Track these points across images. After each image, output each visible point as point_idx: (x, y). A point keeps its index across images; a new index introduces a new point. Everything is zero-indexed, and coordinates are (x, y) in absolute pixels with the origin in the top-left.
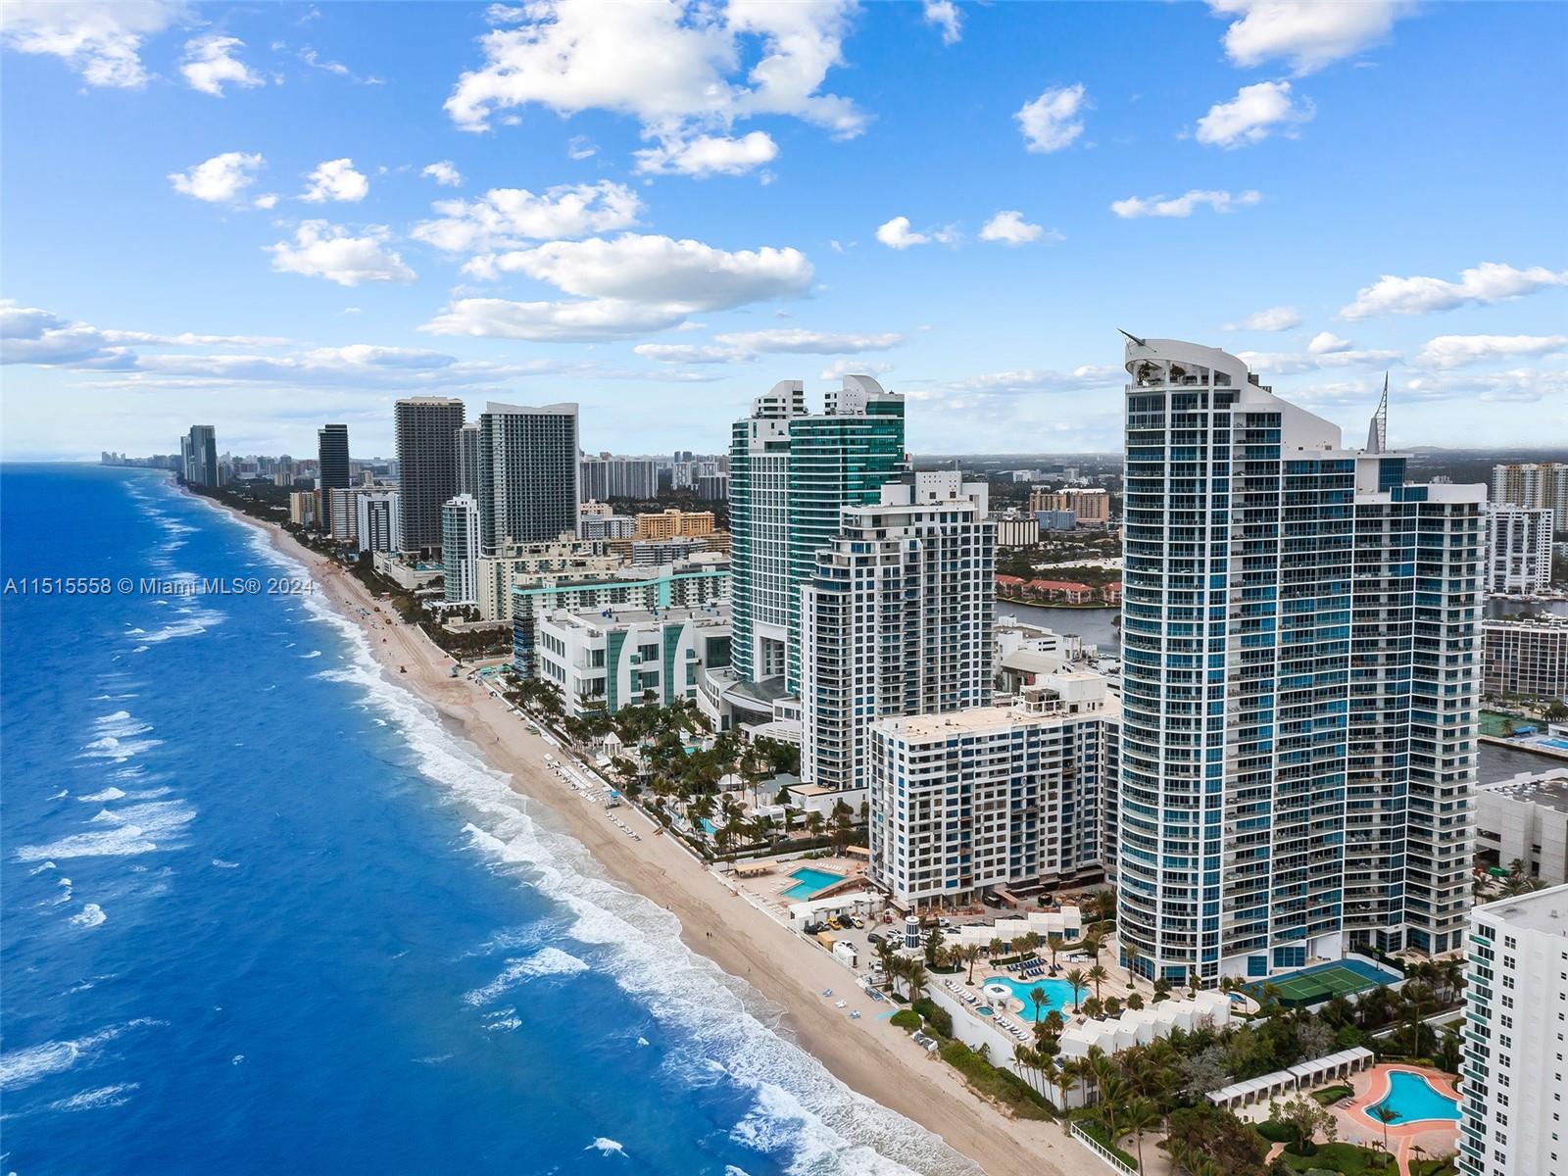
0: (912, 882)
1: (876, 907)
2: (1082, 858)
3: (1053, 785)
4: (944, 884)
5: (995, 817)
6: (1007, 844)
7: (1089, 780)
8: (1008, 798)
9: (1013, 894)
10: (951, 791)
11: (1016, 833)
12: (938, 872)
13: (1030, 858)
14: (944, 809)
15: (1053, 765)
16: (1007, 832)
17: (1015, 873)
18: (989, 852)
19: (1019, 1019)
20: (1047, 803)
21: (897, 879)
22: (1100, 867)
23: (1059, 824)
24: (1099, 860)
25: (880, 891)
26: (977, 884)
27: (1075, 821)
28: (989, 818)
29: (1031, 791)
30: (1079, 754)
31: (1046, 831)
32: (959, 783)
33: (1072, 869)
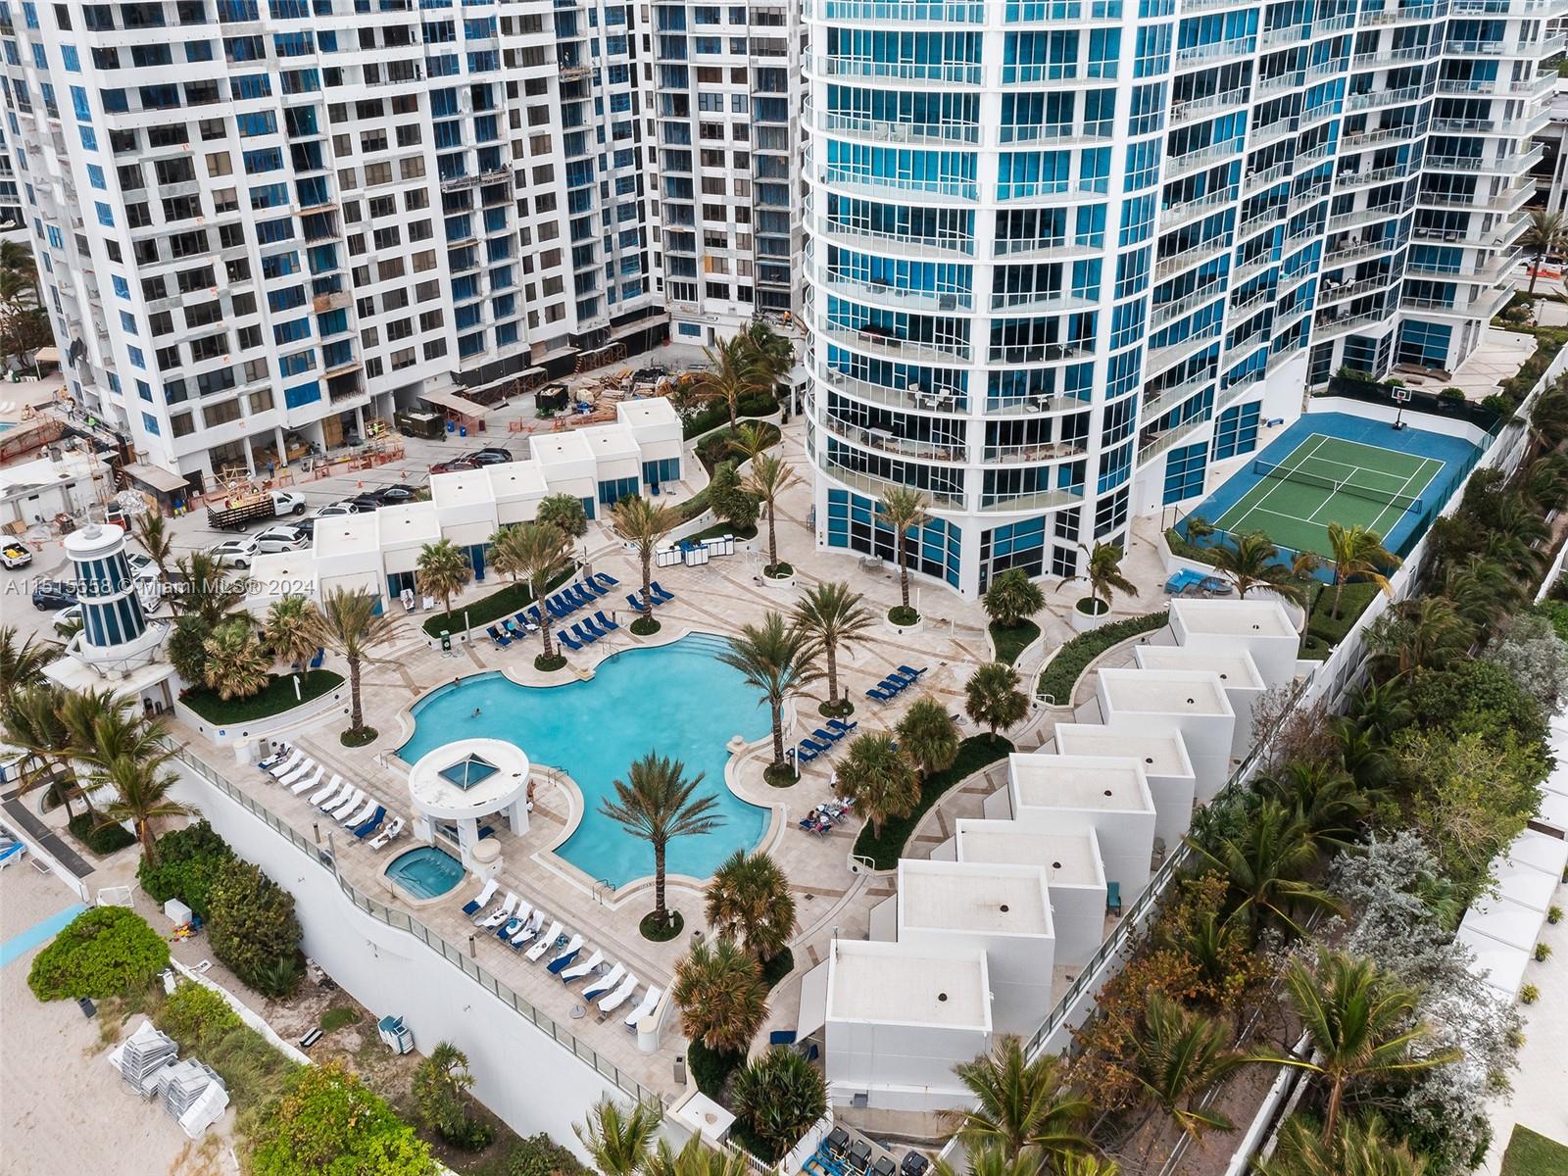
0: (180, 407)
1: (85, 494)
2: (619, 293)
3: (538, 115)
4: (280, 399)
5: (400, 202)
6: (442, 274)
7: (619, 102)
8: (428, 149)
9: (473, 398)
10: (254, 124)
11: (461, 242)
12: (256, 370)
13: (503, 305)
14: (242, 182)
15: (534, 56)
16: (438, 243)
17: (470, 345)
18: (397, 299)
20: (529, 162)
21: (136, 406)
22: (659, 311)
23: (561, 215)
24: (654, 297)
25: (98, 447)
26: (372, 387)
27: (596, 204)
28: (382, 206)
29: (486, 127)
30: (592, 33)
31: (534, 234)
32: (277, 101)
33: (601, 319)
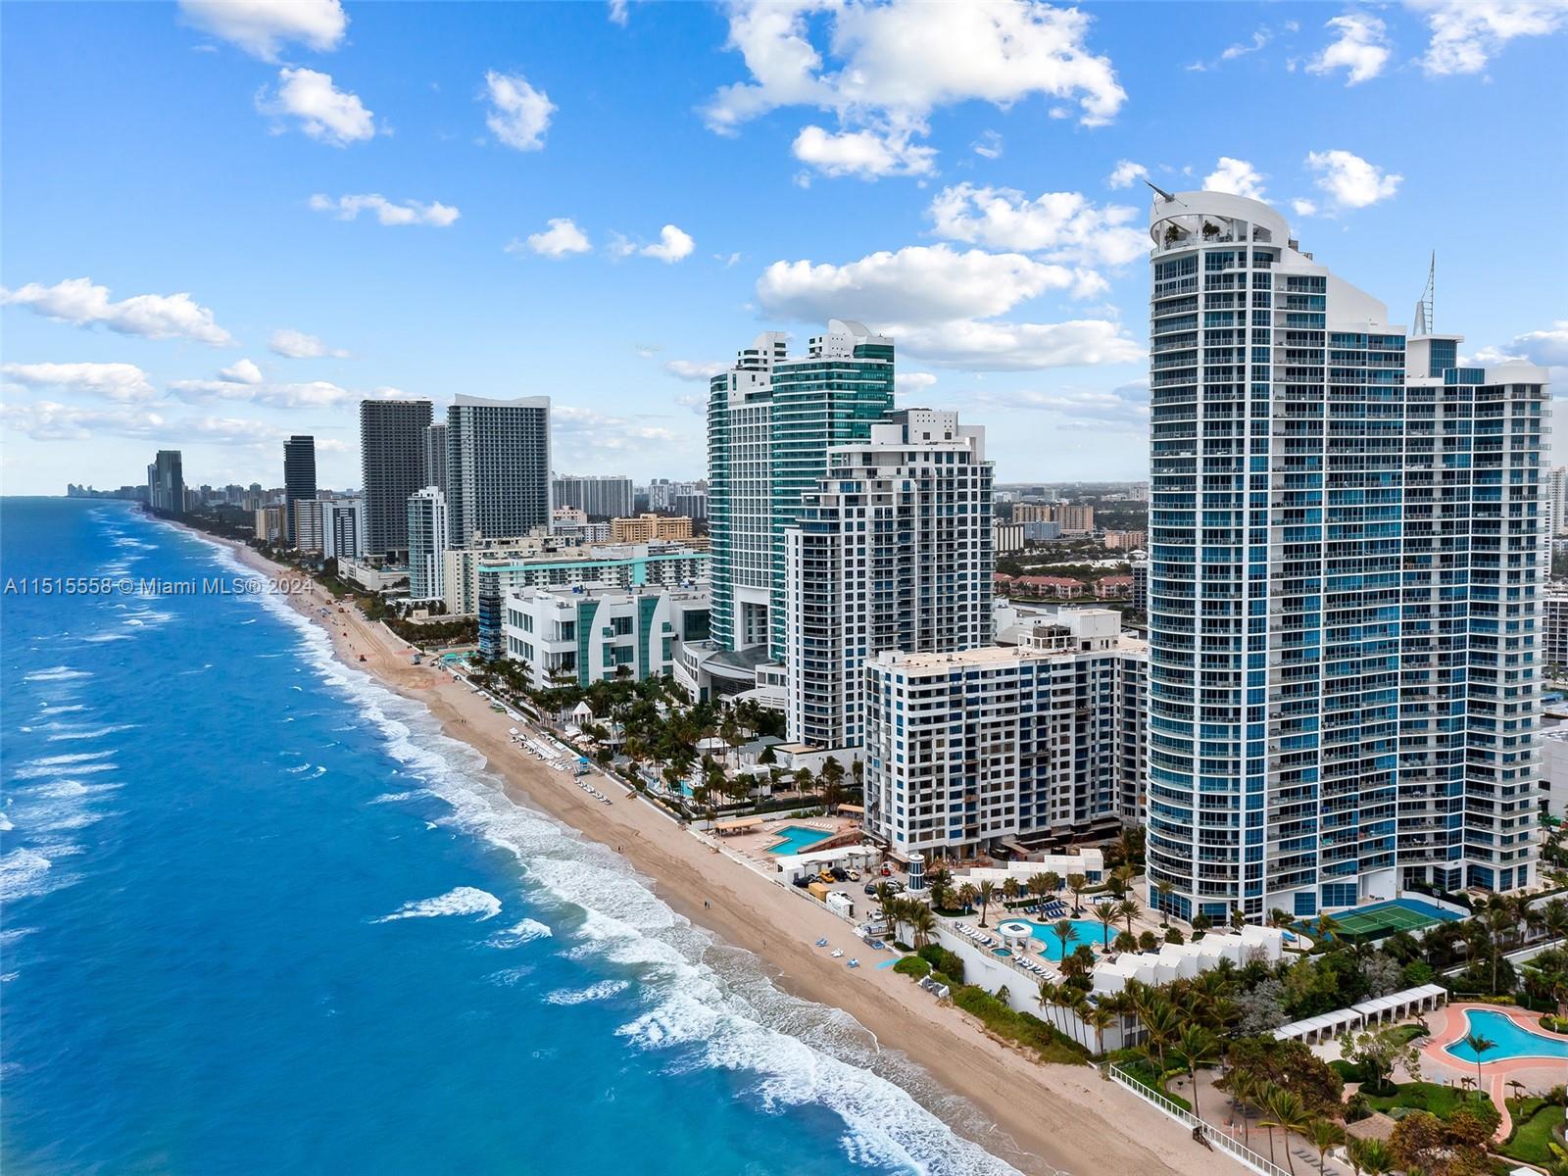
0: (913, 831)
1: (873, 860)
2: (1097, 809)
3: (1065, 728)
4: (947, 834)
5: (1003, 761)
6: (1016, 791)
7: (1103, 723)
8: (1017, 740)
9: (1024, 846)
10: (955, 730)
11: (1026, 779)
12: (941, 821)
13: (1041, 808)
14: (947, 750)
15: (1066, 705)
16: (1016, 779)
17: (1025, 824)
18: (997, 800)
19: (1042, 959)
20: (1059, 747)
21: (895, 828)
22: (1117, 820)
23: (1071, 771)
24: (1115, 812)
25: (876, 843)
26: (983, 835)
27: (1089, 767)
28: (996, 762)
29: (1042, 733)
30: (1093, 694)
31: (1058, 778)
32: (963, 722)
33: (1086, 821)
